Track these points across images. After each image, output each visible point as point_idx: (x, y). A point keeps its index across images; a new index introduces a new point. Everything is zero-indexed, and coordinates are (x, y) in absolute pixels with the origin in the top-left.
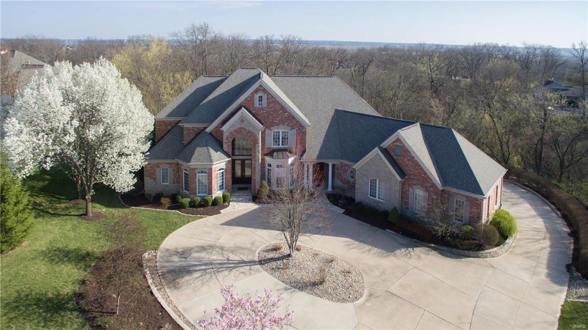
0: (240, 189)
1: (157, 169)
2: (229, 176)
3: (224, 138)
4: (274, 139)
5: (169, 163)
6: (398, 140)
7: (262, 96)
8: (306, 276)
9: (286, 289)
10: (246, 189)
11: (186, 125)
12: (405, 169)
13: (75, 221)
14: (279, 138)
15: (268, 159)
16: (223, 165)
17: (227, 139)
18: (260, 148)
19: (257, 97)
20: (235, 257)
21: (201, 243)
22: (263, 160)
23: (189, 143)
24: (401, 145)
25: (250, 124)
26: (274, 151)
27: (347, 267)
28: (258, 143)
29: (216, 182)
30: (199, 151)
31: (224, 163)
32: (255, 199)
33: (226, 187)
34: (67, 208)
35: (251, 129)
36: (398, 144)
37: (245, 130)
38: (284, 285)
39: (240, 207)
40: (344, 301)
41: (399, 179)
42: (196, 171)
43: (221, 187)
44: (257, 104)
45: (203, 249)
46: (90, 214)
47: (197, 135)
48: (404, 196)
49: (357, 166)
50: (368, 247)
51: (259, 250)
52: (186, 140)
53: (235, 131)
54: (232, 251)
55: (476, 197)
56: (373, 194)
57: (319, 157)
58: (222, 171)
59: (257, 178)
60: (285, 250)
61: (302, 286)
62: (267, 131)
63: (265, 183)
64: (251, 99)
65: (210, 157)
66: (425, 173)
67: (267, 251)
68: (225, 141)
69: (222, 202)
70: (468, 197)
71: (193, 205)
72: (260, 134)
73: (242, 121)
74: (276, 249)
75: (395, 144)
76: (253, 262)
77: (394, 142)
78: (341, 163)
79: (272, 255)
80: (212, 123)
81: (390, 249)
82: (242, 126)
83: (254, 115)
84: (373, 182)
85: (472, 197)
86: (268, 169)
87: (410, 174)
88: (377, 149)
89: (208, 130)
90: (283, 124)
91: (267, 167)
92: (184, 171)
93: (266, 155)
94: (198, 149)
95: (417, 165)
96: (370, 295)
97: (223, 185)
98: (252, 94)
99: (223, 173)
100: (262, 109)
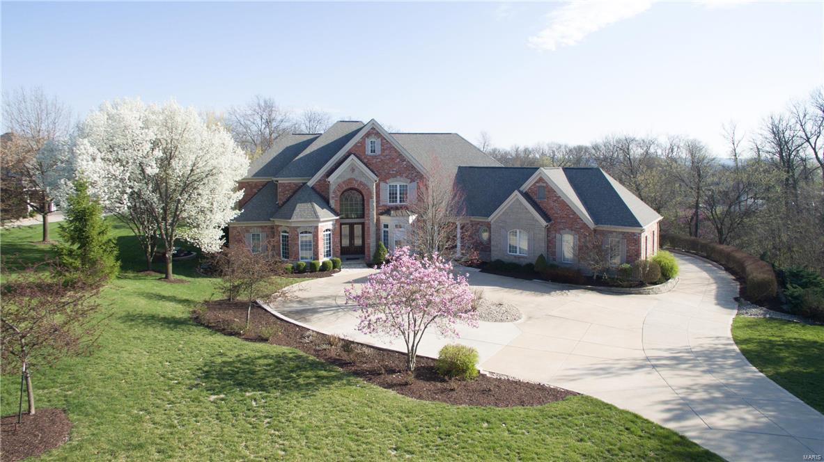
0: (348, 259)
1: (246, 234)
2: (338, 239)
3: (331, 191)
4: (390, 194)
5: (261, 227)
6: (541, 180)
7: (374, 142)
10: (358, 259)
11: (280, 181)
12: (550, 213)
14: (396, 194)
15: (385, 219)
16: (329, 225)
17: (334, 192)
18: (375, 204)
19: (368, 141)
21: (320, 295)
22: (378, 220)
23: (284, 203)
24: (545, 185)
25: (362, 174)
26: (391, 208)
27: (498, 302)
28: (372, 198)
29: (322, 247)
30: (301, 207)
31: (331, 223)
33: (334, 253)
35: (363, 180)
36: (541, 184)
37: (357, 181)
41: (544, 223)
42: (298, 230)
43: (328, 254)
44: (368, 152)
45: (324, 298)
47: (294, 193)
48: (551, 243)
49: (493, 218)
52: (282, 199)
53: (344, 182)
55: (633, 231)
56: (513, 250)
58: (328, 232)
59: (372, 242)
62: (382, 184)
64: (361, 144)
65: (315, 212)
66: (574, 213)
68: (331, 195)
69: (332, 265)
70: (623, 233)
71: (297, 270)
72: (374, 187)
73: (353, 170)
75: (537, 184)
77: (536, 182)
78: (471, 221)
80: (313, 175)
82: (352, 177)
83: (365, 164)
84: (514, 234)
85: (628, 233)
86: (384, 231)
87: (556, 218)
88: (516, 192)
89: (311, 183)
90: (401, 176)
91: (383, 229)
92: (282, 234)
93: (382, 214)
94: (299, 206)
95: (564, 205)
97: (330, 251)
98: (364, 138)
99: (330, 234)
100: (375, 157)
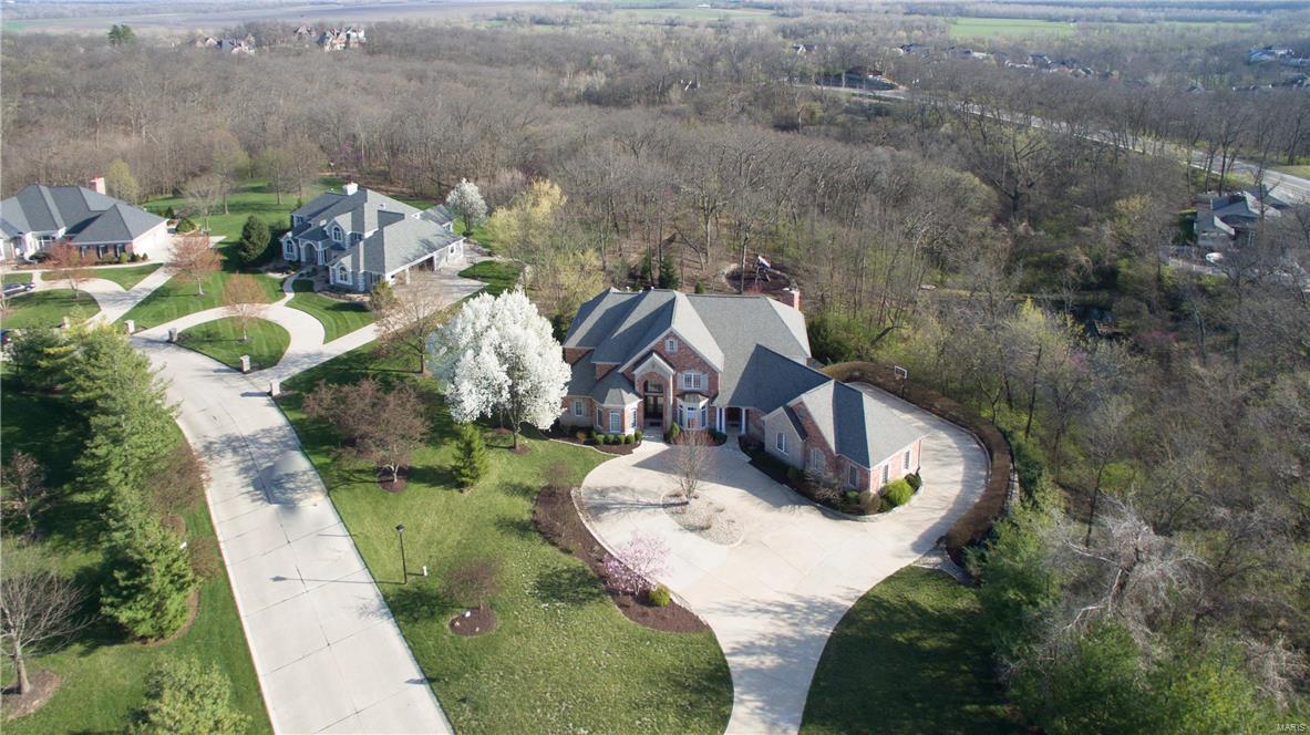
0: (652, 424)
1: (571, 402)
2: (642, 414)
3: (636, 380)
4: (685, 382)
5: (583, 399)
6: (802, 403)
7: (674, 343)
8: (698, 522)
9: (681, 530)
10: (659, 424)
11: (597, 363)
12: (807, 430)
13: (507, 454)
14: (691, 382)
15: (679, 400)
16: (635, 405)
17: (638, 382)
18: (672, 391)
19: (668, 342)
20: (644, 500)
21: (615, 484)
22: (675, 401)
23: (602, 380)
24: (803, 408)
25: (661, 368)
26: (686, 392)
27: (733, 517)
28: (669, 386)
29: (629, 419)
30: (612, 392)
31: (637, 403)
32: (667, 438)
33: (637, 425)
34: (494, 439)
35: (662, 373)
36: (800, 406)
37: (657, 374)
38: (679, 526)
39: (651, 447)
40: (721, 543)
41: (801, 439)
42: (610, 410)
43: (634, 425)
44: (668, 349)
45: (618, 489)
46: (518, 448)
47: (609, 372)
48: (806, 454)
49: (766, 418)
50: (758, 500)
51: (663, 495)
52: (599, 375)
53: (646, 374)
54: (642, 493)
55: (864, 468)
56: (780, 446)
57: (731, 401)
58: (634, 411)
59: (668, 417)
60: (684, 499)
61: (692, 529)
62: (679, 375)
63: (676, 426)
64: (662, 343)
65: (622, 398)
66: (824, 439)
67: (671, 496)
68: (636, 383)
69: (634, 440)
70: (858, 466)
71: (606, 442)
72: (672, 379)
73: (653, 366)
74: (677, 496)
75: (798, 406)
76: (658, 505)
77: (797, 404)
78: (753, 411)
79: (673, 500)
80: (624, 362)
81: (778, 505)
82: (654, 371)
83: (665, 360)
84: (780, 436)
85: (861, 467)
87: (810, 435)
88: (781, 409)
89: (620, 371)
90: (696, 369)
91: (678, 410)
92: (598, 410)
93: (678, 397)
94: (611, 391)
95: (818, 430)
96: (744, 542)
97: (635, 422)
98: (664, 339)
99: (635, 413)
100: (674, 354)
